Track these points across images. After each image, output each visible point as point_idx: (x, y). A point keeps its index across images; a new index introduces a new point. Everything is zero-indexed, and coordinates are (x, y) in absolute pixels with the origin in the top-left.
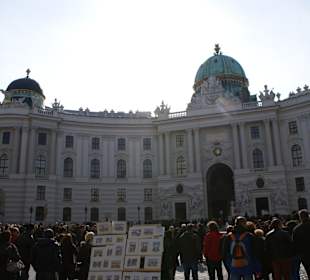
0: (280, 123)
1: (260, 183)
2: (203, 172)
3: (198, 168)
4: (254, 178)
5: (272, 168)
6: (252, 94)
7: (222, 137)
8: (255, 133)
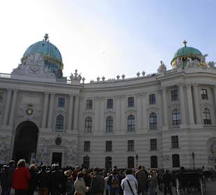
0: (81, 99)
1: (58, 141)
2: (14, 126)
3: (11, 122)
4: (54, 137)
5: (69, 131)
6: (64, 76)
7: (35, 100)
8: (61, 103)
